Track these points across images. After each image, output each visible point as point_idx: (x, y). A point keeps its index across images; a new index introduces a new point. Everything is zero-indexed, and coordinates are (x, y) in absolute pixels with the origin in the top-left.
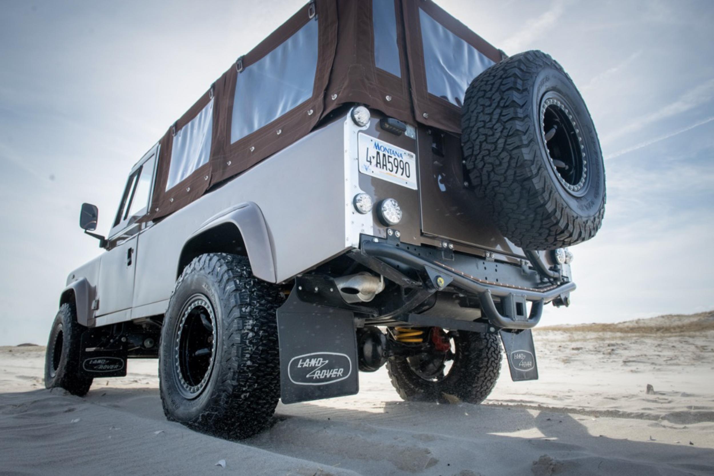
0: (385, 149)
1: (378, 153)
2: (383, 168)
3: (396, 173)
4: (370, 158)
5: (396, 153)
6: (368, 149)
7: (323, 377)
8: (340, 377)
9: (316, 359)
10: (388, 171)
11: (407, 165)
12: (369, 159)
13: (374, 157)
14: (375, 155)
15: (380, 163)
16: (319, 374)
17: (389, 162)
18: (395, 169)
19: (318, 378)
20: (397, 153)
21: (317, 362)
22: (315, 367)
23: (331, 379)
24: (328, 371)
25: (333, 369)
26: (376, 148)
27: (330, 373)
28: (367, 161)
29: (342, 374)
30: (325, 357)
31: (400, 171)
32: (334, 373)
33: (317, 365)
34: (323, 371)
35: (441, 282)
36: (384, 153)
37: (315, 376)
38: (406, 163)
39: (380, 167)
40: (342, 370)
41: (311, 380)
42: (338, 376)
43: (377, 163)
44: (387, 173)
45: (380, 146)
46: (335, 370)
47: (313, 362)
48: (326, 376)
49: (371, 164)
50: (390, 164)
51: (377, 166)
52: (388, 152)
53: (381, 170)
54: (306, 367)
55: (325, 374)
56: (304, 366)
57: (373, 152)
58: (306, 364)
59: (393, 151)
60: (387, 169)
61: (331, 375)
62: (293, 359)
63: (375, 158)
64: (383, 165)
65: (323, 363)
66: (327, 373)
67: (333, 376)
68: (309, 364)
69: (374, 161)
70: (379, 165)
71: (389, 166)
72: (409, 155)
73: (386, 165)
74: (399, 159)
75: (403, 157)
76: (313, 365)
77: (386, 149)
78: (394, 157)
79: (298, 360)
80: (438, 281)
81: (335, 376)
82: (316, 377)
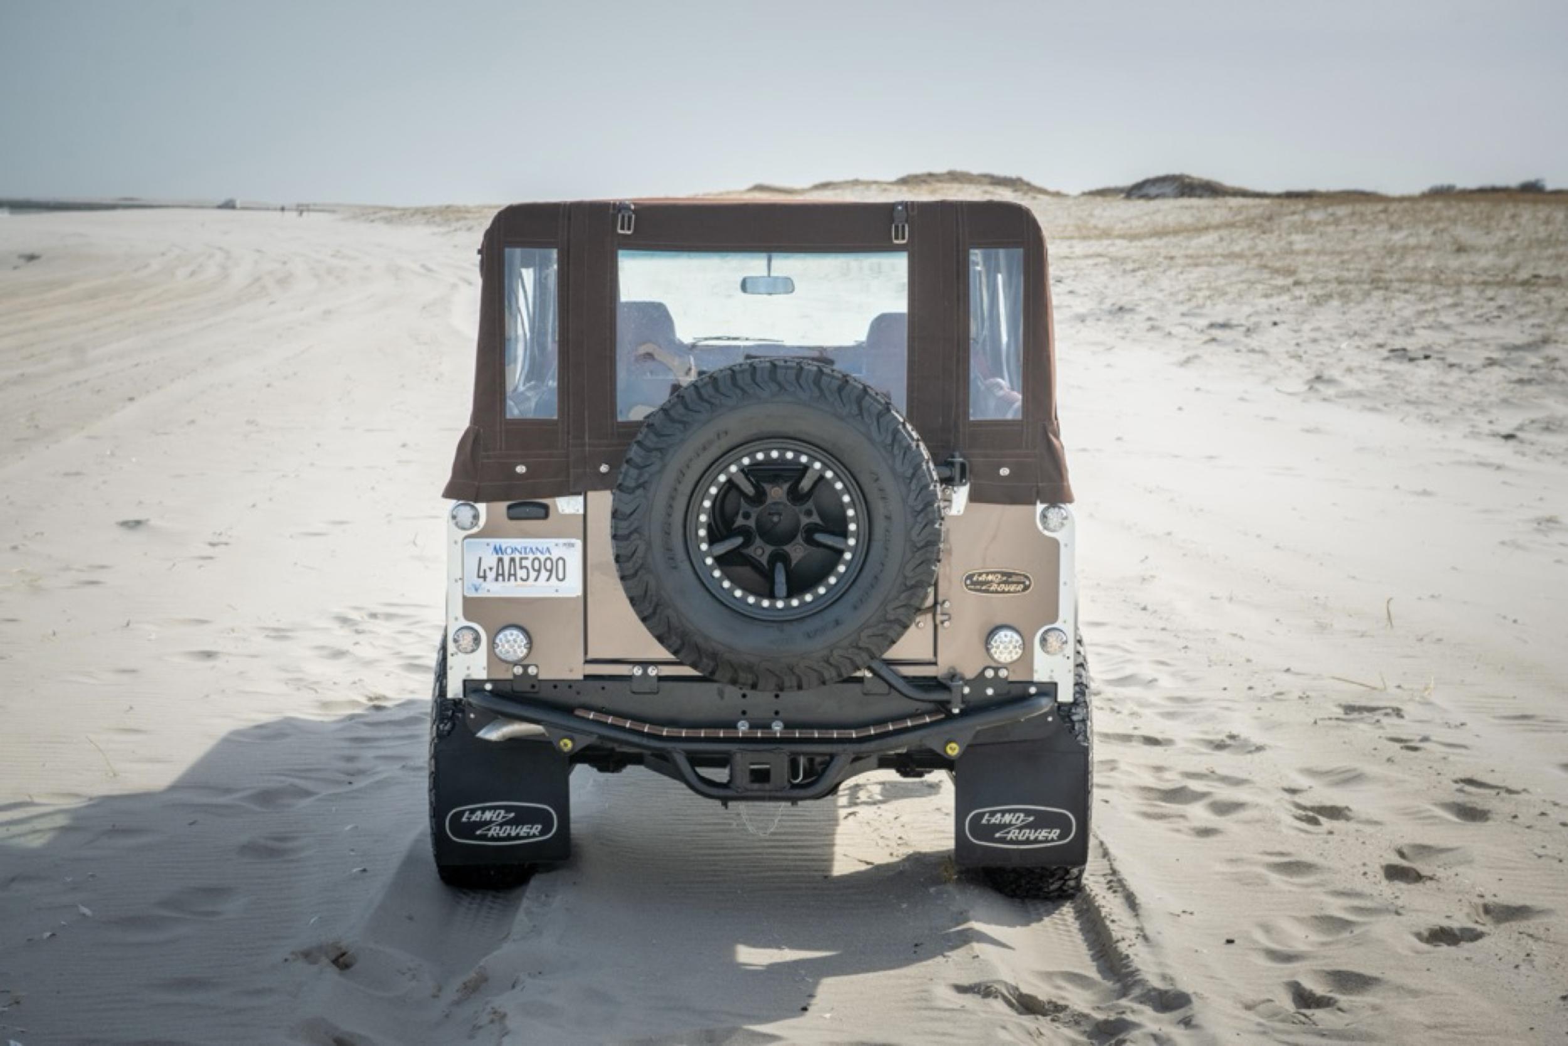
0: (514, 550)
1: (500, 560)
2: (509, 580)
3: (536, 579)
4: (485, 571)
5: (537, 549)
6: (480, 559)
7: (505, 835)
8: (534, 836)
9: (492, 811)
10: (519, 582)
11: (561, 562)
12: (482, 574)
13: (491, 569)
14: (494, 565)
15: (503, 575)
16: (497, 831)
17: (521, 567)
18: (533, 574)
19: (495, 835)
20: (540, 548)
21: (495, 815)
22: (491, 822)
23: (517, 837)
24: (514, 827)
25: (523, 824)
26: (497, 553)
27: (518, 830)
28: (479, 577)
29: (539, 832)
30: (508, 809)
31: (544, 574)
32: (524, 830)
33: (494, 819)
34: (504, 828)
35: (566, 745)
36: (512, 556)
37: (490, 834)
38: (561, 558)
39: (504, 580)
40: (540, 827)
41: (484, 837)
42: (531, 834)
43: (498, 575)
44: (518, 586)
45: (503, 548)
46: (525, 827)
47: (488, 815)
48: (509, 834)
49: (485, 580)
50: (525, 571)
51: (497, 580)
52: (521, 553)
53: (507, 584)
54: (475, 822)
55: (507, 832)
56: (472, 820)
57: (490, 560)
58: (477, 817)
59: (531, 549)
60: (516, 580)
61: (518, 834)
62: (454, 811)
63: (494, 570)
64: (510, 575)
65: (503, 817)
66: (511, 829)
67: (522, 834)
68: (481, 818)
69: (491, 575)
70: (500, 578)
71: (522, 573)
72: (565, 544)
73: (515, 575)
74: (542, 558)
75: (552, 552)
76: (488, 819)
77: (516, 549)
78: (531, 556)
79: (463, 812)
80: (562, 743)
81: (526, 835)
82: (493, 836)
